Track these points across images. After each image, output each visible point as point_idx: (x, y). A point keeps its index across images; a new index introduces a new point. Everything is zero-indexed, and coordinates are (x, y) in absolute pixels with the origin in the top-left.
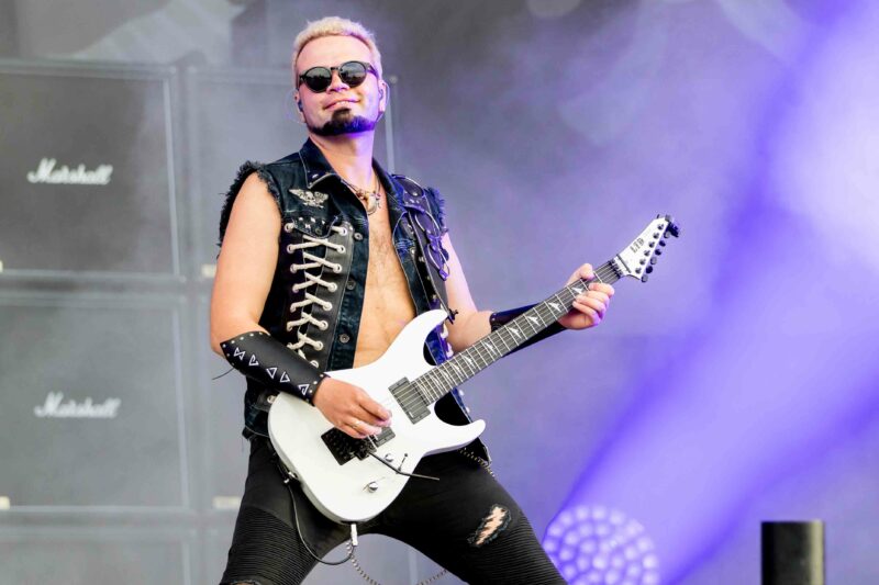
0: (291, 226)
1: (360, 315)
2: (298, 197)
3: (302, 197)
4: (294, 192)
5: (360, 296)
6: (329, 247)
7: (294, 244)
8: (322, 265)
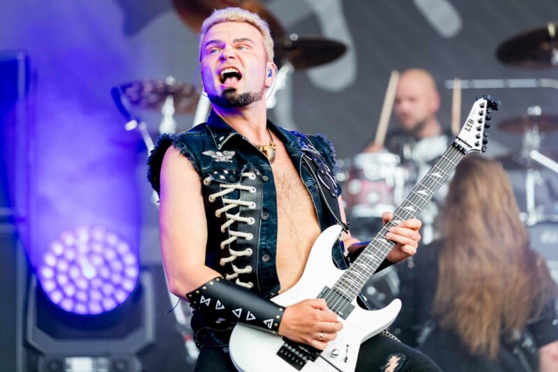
0: (208, 179)
1: (276, 237)
2: (210, 157)
3: (213, 156)
4: (206, 153)
5: (274, 223)
6: (242, 190)
7: (213, 193)
8: (239, 205)
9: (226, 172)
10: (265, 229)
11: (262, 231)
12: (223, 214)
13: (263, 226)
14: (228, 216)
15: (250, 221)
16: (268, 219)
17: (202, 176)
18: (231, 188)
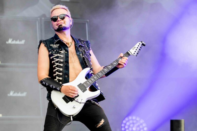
3: (53, 46)
4: (51, 45)
5: (68, 66)
6: (59, 56)
7: (52, 57)
8: (58, 60)
9: (55, 51)
10: (65, 67)
11: (65, 68)
12: (54, 63)
13: (65, 66)
14: (55, 63)
15: (61, 65)
16: (67, 65)
17: (49, 52)
18: (56, 55)
